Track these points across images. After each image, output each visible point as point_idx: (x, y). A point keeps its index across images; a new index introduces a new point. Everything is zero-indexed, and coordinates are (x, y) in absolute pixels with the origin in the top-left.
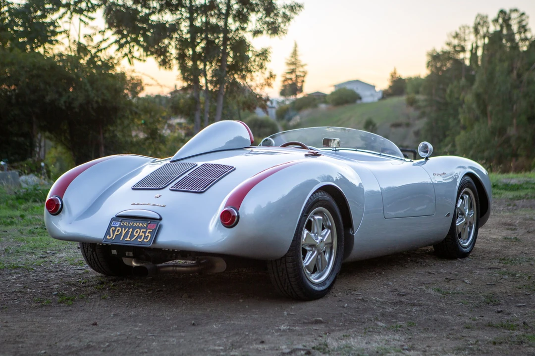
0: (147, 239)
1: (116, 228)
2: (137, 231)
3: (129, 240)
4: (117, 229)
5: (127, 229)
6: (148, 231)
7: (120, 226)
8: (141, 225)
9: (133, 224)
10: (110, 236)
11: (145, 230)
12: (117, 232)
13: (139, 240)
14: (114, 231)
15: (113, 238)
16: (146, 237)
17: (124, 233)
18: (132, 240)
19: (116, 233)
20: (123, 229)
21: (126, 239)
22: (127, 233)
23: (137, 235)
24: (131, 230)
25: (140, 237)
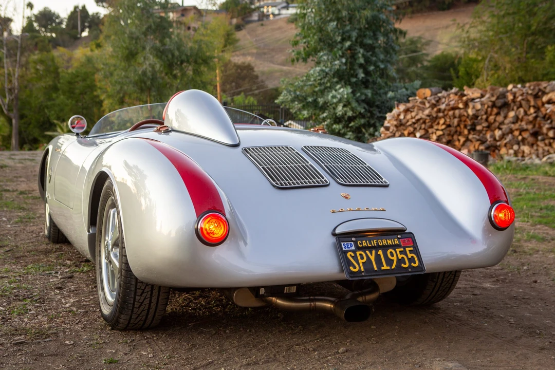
0: (415, 263)
1: (354, 252)
2: (391, 252)
3: (389, 268)
4: (358, 253)
5: (374, 252)
6: (407, 249)
7: (358, 248)
8: (389, 242)
9: (377, 241)
10: (355, 267)
11: (402, 249)
12: (362, 258)
13: (403, 265)
14: (355, 258)
15: (363, 270)
16: (411, 260)
17: (373, 258)
18: (393, 267)
19: (361, 261)
20: (367, 252)
21: (382, 268)
22: (378, 257)
23: (395, 258)
24: (380, 252)
25: (401, 261)
